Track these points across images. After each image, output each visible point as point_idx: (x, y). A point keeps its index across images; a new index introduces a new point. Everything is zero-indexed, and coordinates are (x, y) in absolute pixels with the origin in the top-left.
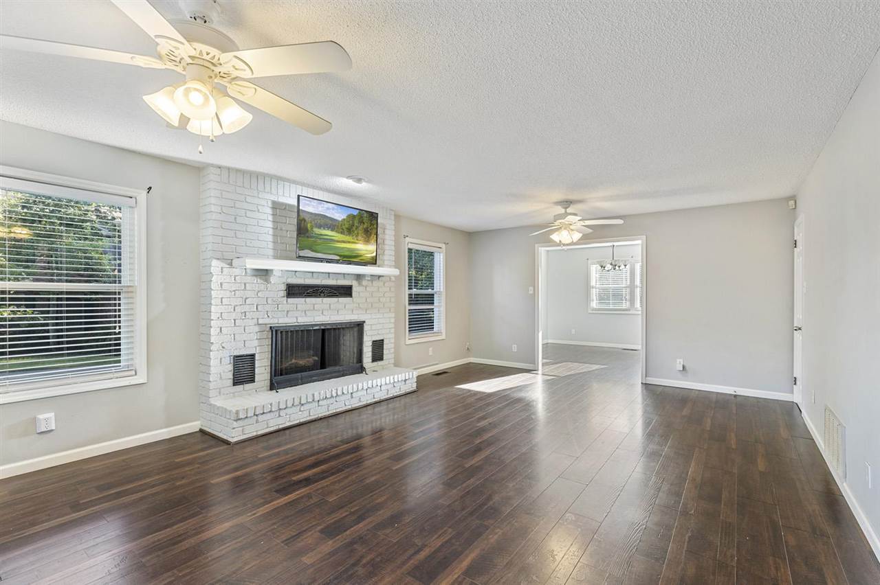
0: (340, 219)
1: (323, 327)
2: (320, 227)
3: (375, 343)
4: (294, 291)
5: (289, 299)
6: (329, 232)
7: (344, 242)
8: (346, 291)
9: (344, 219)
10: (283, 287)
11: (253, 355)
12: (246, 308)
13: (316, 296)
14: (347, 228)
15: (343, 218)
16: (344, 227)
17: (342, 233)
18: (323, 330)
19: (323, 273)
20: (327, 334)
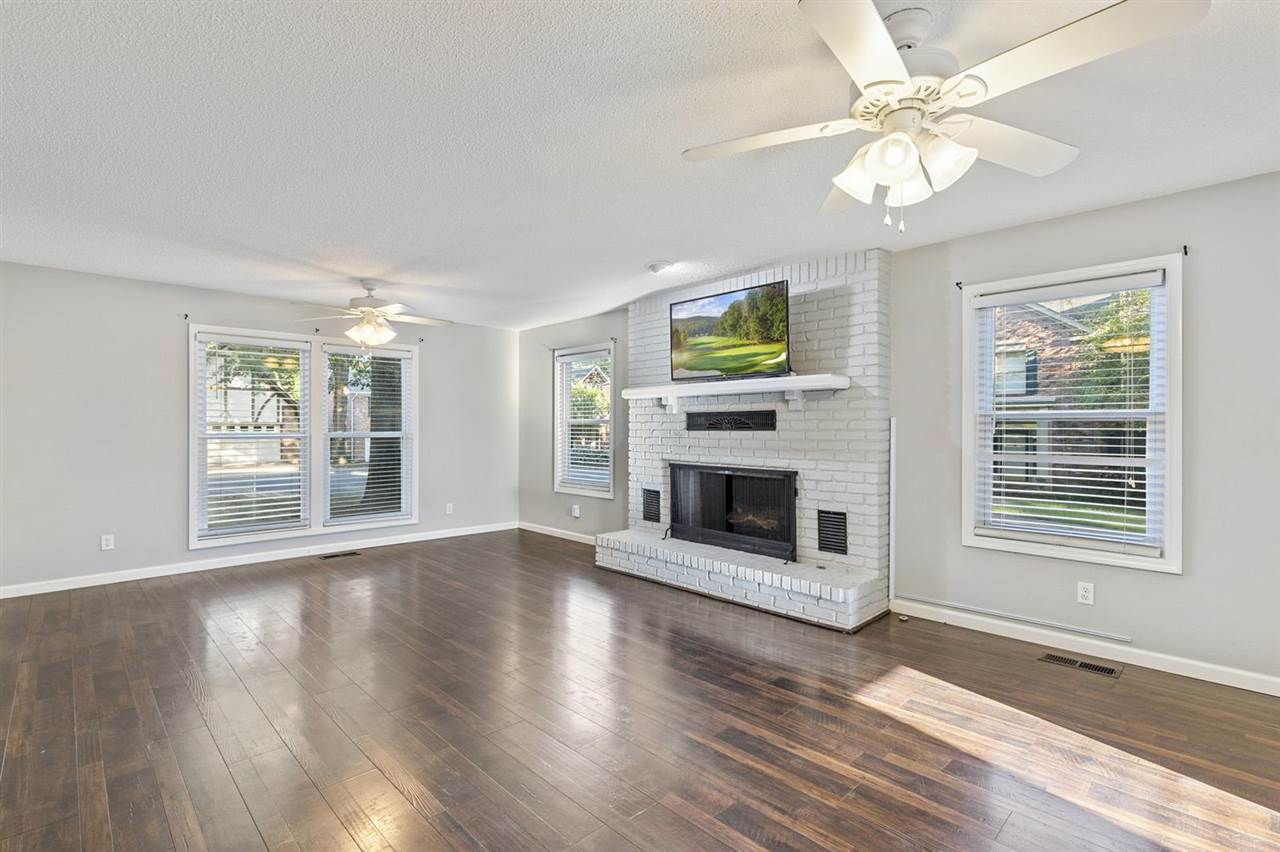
0: (720, 315)
1: (727, 472)
2: (694, 334)
3: (823, 515)
4: (697, 421)
5: (691, 432)
6: (705, 339)
7: (727, 347)
8: (765, 421)
9: (725, 313)
10: (684, 417)
11: (658, 492)
12: (653, 441)
13: (720, 429)
14: (731, 326)
15: (723, 311)
16: (726, 325)
17: (723, 335)
18: (729, 477)
19: (731, 395)
20: (735, 483)
